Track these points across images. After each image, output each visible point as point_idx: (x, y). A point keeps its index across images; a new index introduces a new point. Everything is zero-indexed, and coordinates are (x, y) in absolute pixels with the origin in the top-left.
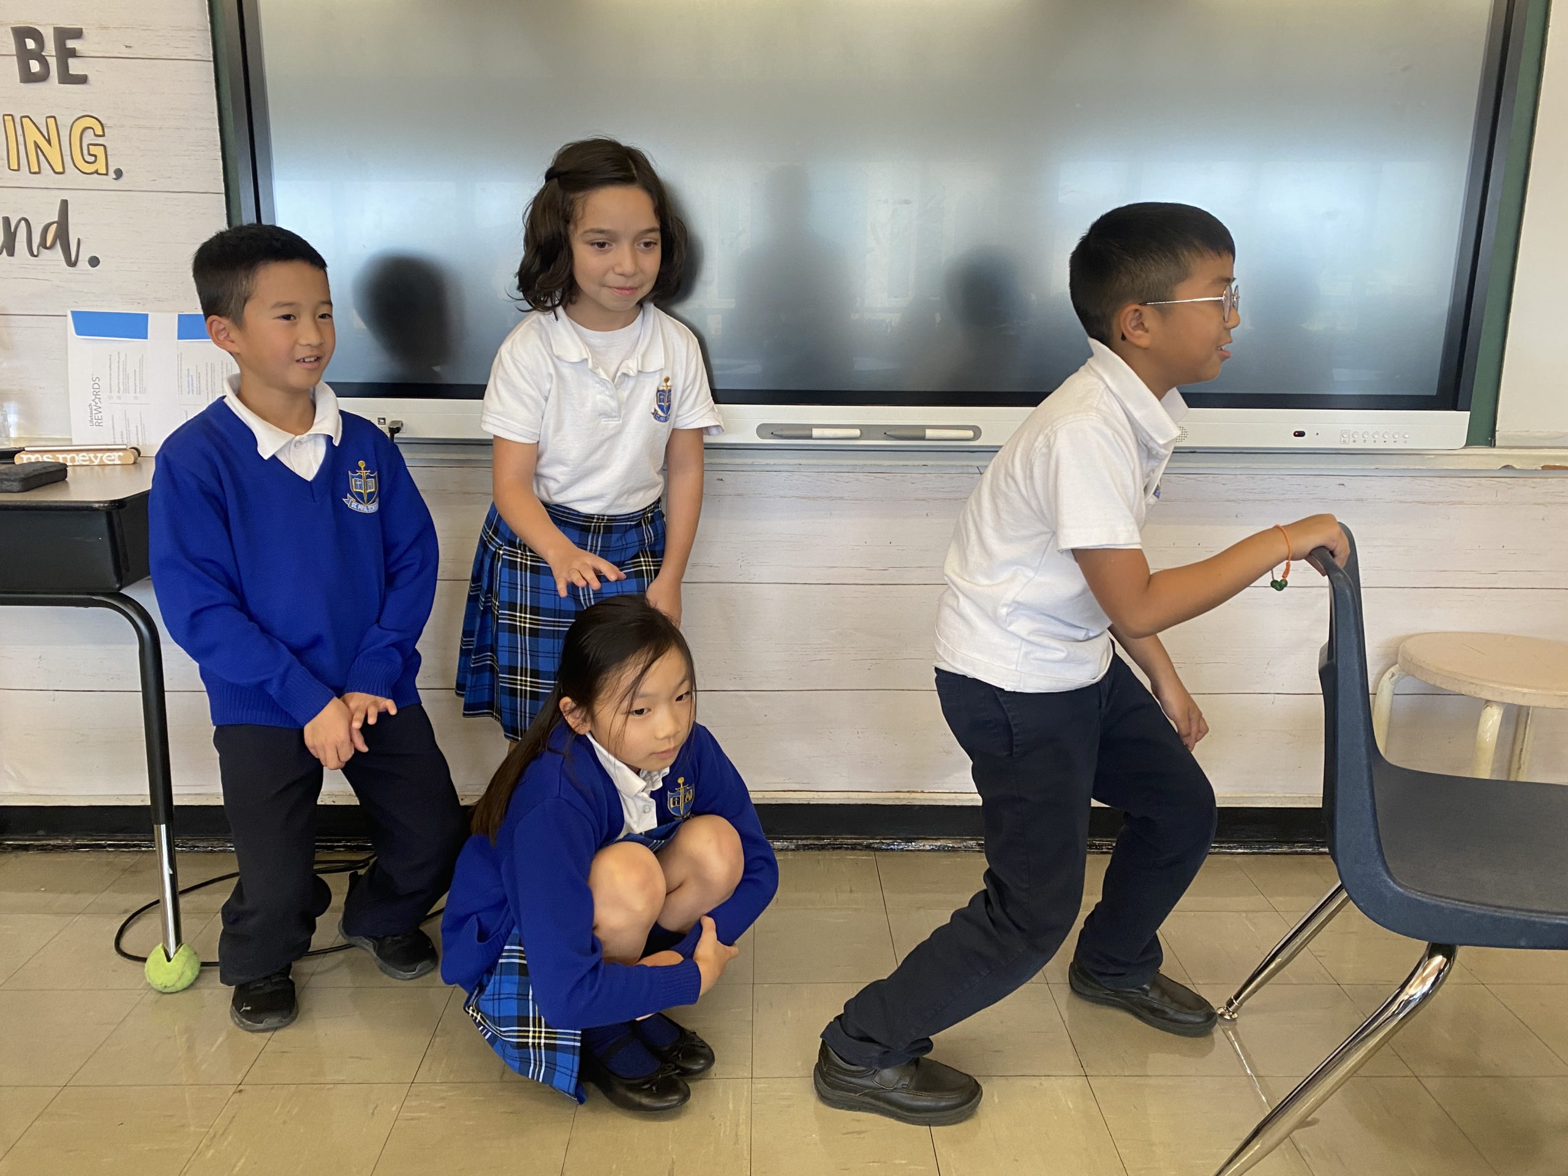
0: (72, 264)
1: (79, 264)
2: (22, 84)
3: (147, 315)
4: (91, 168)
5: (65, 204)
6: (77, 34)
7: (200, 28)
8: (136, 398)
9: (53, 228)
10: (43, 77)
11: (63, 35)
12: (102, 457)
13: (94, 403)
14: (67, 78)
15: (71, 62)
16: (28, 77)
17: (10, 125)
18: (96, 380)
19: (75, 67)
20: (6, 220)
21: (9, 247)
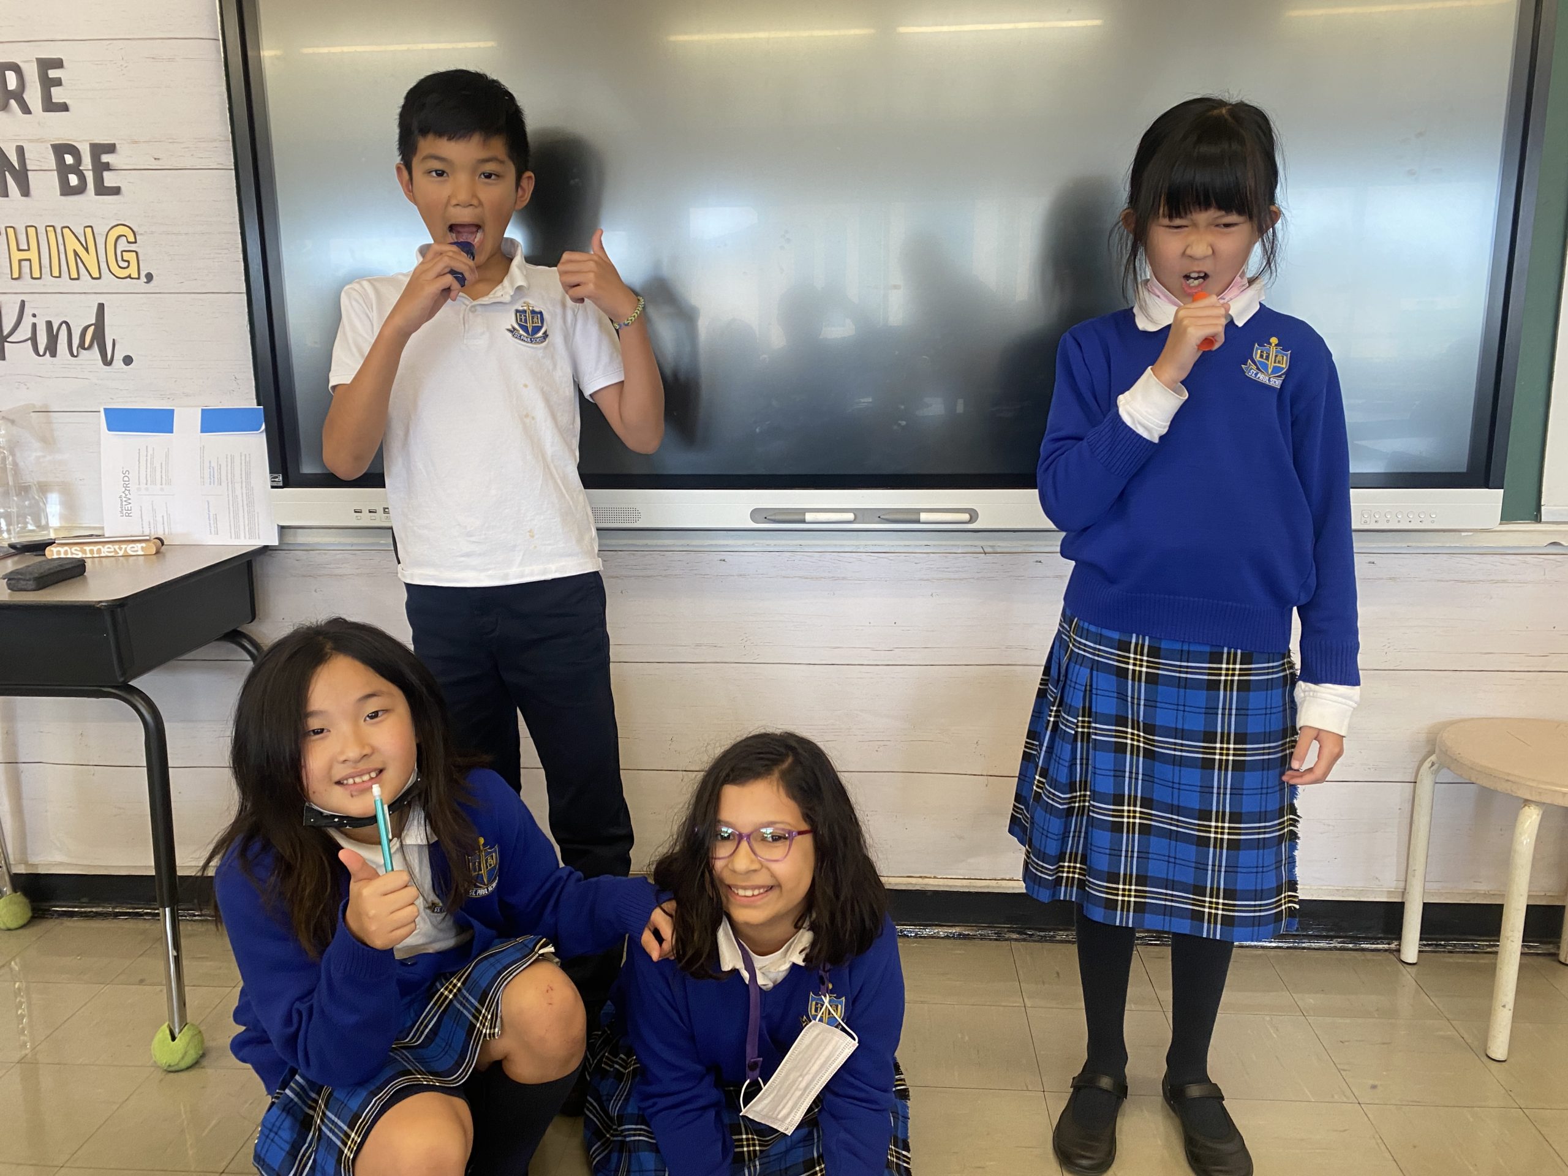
0: (107, 362)
1: (114, 362)
2: (63, 197)
3: (173, 410)
4: (125, 273)
5: (101, 307)
6: (111, 149)
7: (222, 139)
8: (162, 490)
9: (91, 330)
10: (81, 189)
11: (98, 150)
12: (126, 548)
13: (124, 495)
14: (102, 190)
15: (106, 174)
16: (67, 190)
17: (52, 234)
18: (126, 473)
19: (109, 179)
20: (49, 324)
21: (52, 349)
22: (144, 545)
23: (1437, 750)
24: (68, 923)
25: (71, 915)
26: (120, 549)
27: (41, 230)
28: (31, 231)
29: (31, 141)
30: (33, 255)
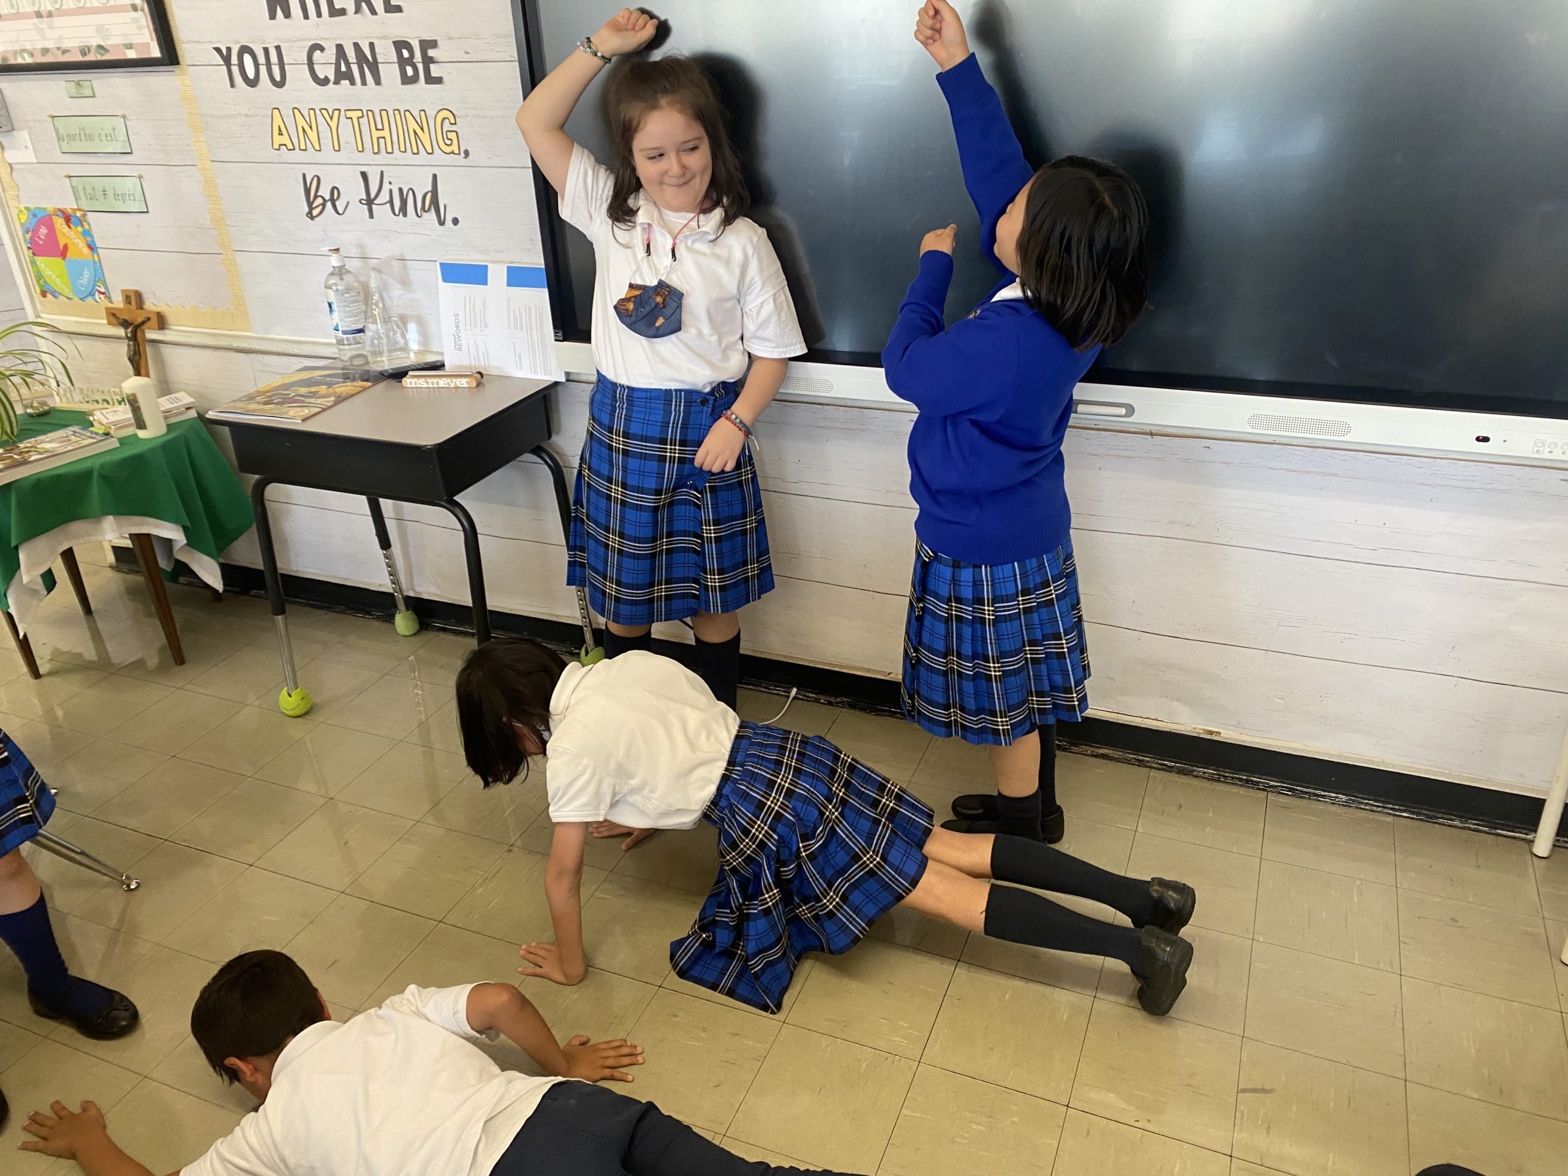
0: (442, 223)
1: (446, 223)
2: (404, 86)
3: (486, 267)
4: (448, 149)
5: (435, 177)
6: (434, 44)
8: (481, 331)
9: (429, 195)
10: (414, 79)
11: (427, 45)
12: (455, 382)
13: (456, 332)
14: (431, 80)
15: (432, 66)
16: (406, 80)
17: (398, 117)
18: (456, 316)
19: (434, 71)
20: (401, 190)
21: (404, 210)
22: (467, 380)
24: (442, 635)
25: (444, 630)
26: (452, 382)
27: (391, 113)
28: (384, 113)
29: (378, 38)
30: (386, 133)
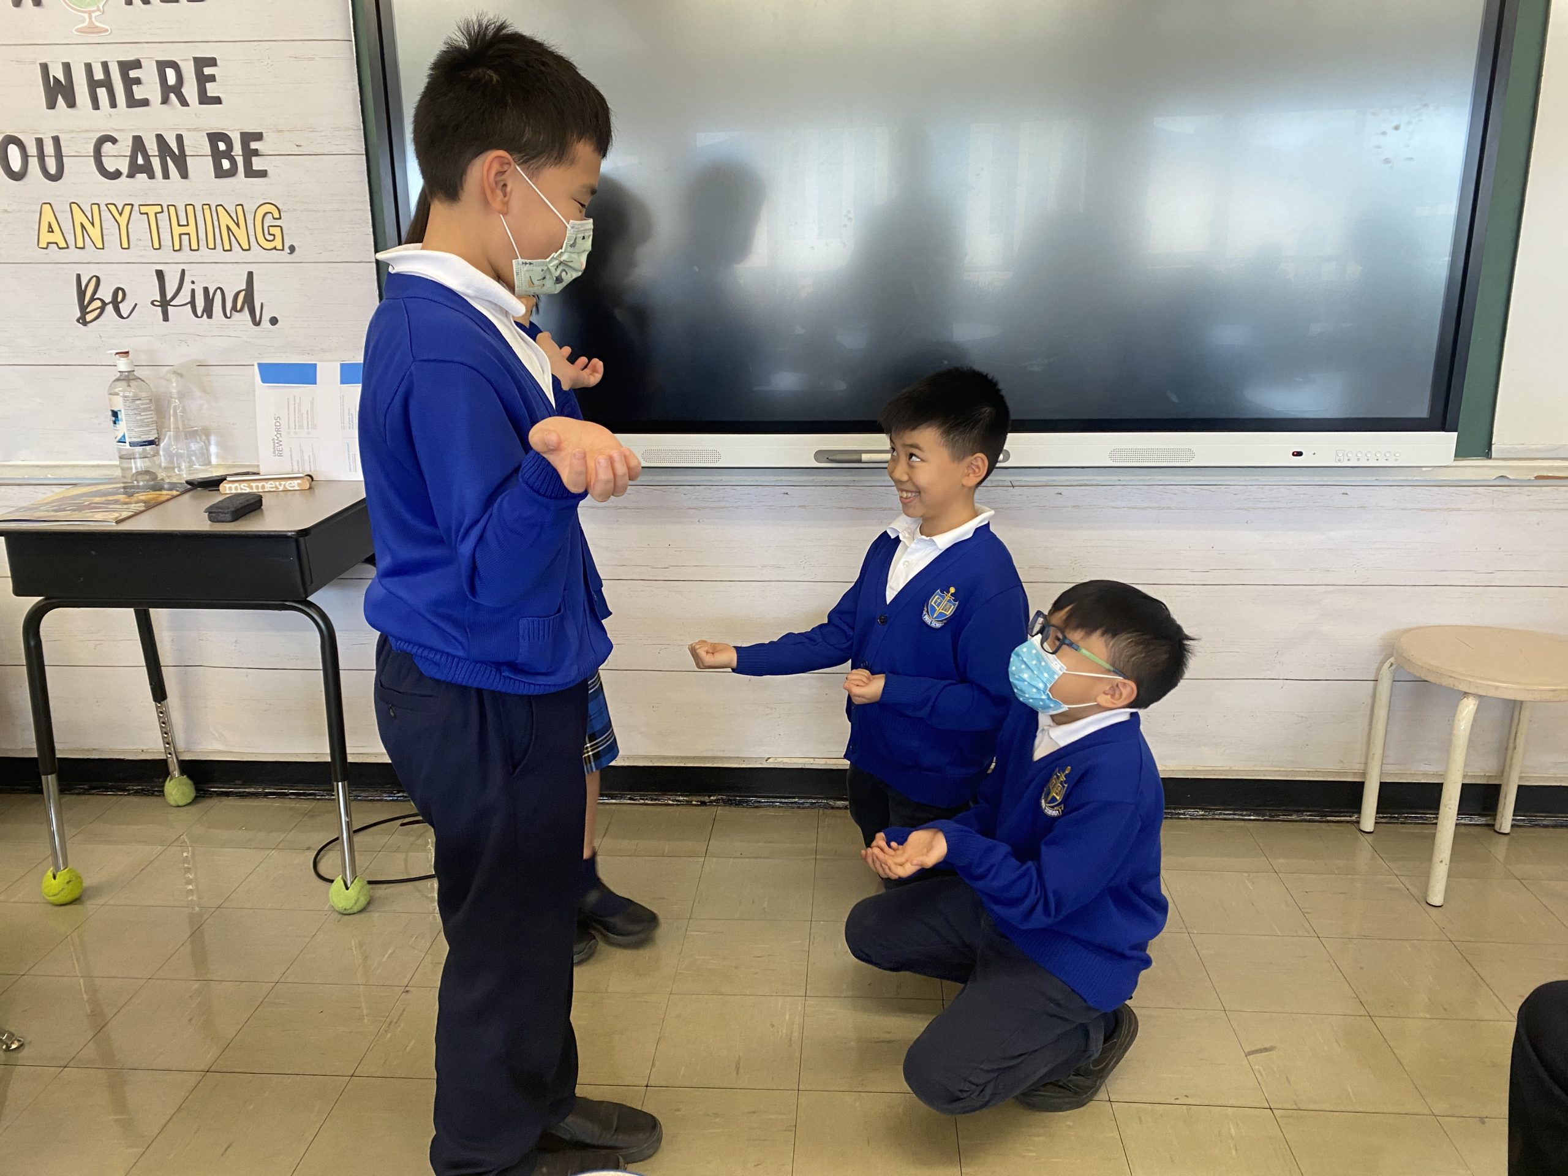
0: (257, 323)
1: (262, 323)
2: (216, 179)
3: (316, 365)
4: (270, 245)
5: (250, 275)
6: (259, 137)
7: (356, 128)
8: (309, 433)
9: (242, 294)
10: (232, 172)
11: (248, 138)
12: (285, 484)
13: (276, 438)
14: (250, 173)
15: (254, 159)
16: (220, 173)
17: (207, 212)
18: (277, 419)
19: (257, 164)
20: (206, 290)
21: (208, 311)
22: (299, 481)
23: (1395, 653)
24: (226, 801)
26: (280, 485)
27: (199, 208)
28: (190, 208)
29: (189, 130)
30: (191, 229)
